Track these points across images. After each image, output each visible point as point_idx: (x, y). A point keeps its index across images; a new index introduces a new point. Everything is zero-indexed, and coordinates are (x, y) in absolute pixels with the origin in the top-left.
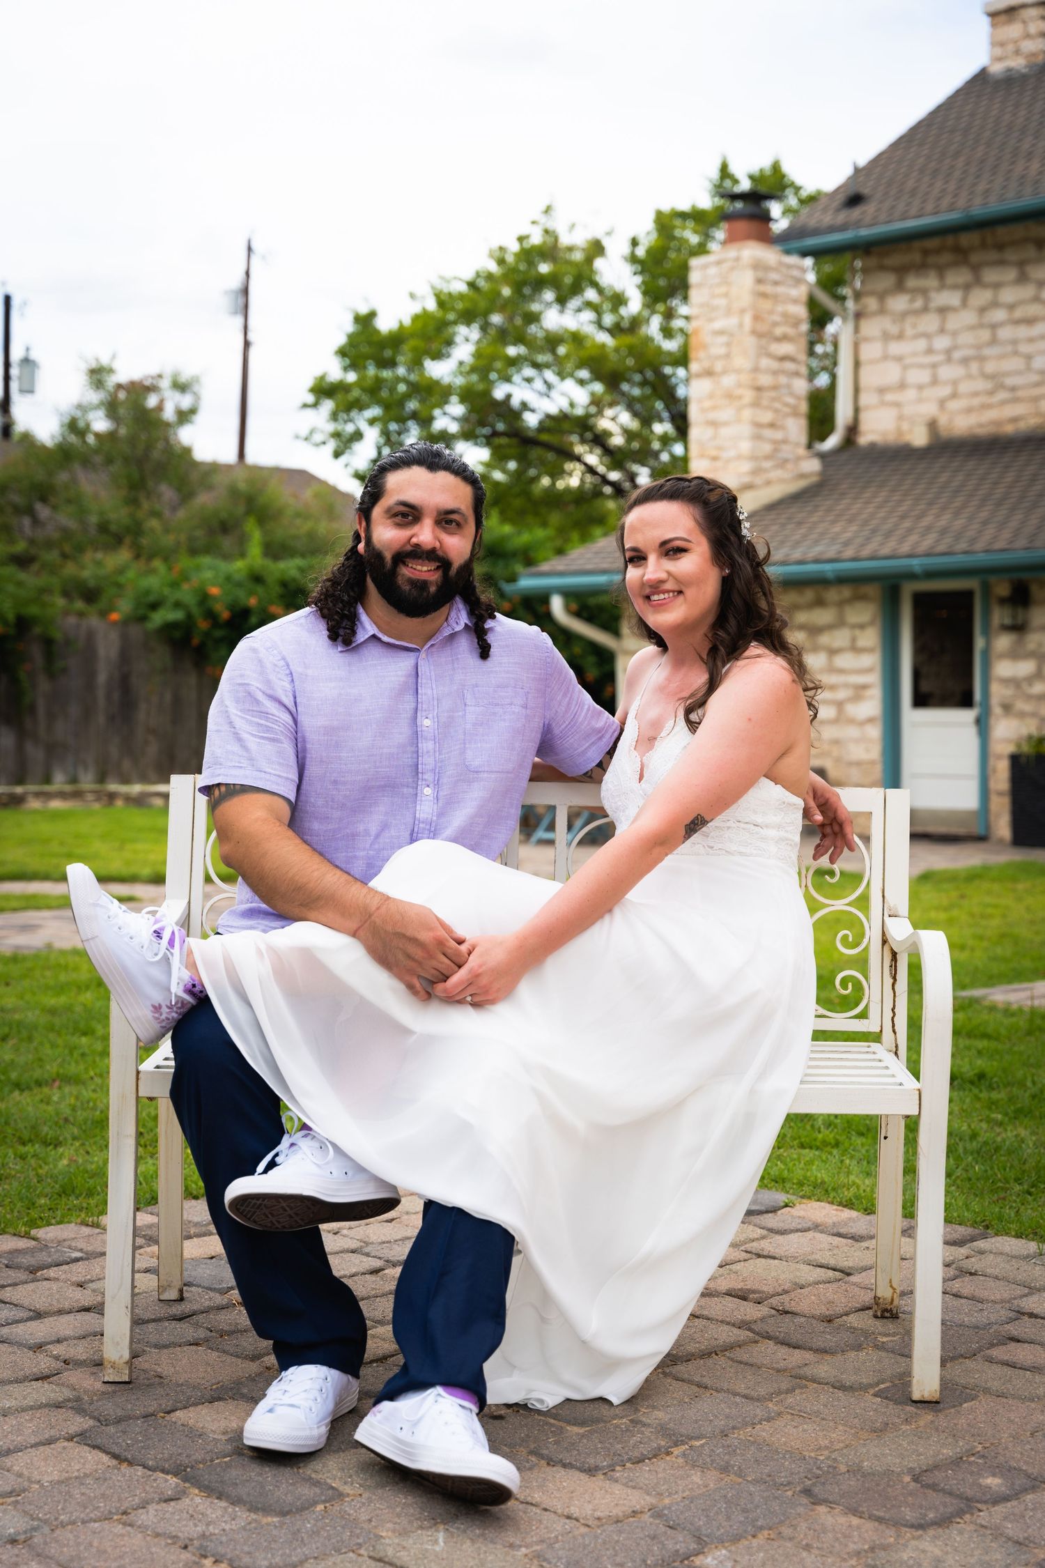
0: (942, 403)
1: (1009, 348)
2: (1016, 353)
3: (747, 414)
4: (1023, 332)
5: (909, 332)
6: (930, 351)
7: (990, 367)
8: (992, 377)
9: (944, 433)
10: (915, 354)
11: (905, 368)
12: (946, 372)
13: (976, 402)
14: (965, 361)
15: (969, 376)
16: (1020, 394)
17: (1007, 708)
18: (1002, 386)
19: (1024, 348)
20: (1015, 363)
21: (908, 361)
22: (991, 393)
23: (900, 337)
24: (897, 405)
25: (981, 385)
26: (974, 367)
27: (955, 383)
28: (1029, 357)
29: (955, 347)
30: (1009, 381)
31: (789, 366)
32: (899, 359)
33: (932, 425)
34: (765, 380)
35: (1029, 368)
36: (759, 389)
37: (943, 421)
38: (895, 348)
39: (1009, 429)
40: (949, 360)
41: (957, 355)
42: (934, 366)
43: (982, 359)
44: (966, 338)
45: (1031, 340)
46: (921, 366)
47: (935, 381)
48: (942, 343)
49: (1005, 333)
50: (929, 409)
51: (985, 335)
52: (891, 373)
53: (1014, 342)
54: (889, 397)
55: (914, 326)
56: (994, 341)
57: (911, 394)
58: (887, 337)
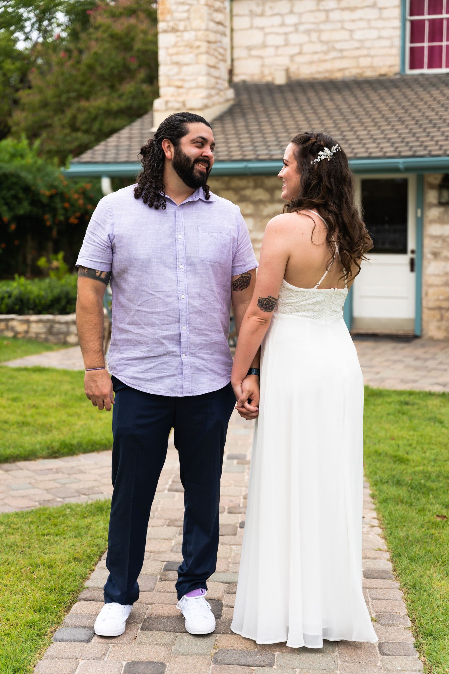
0: (292, 58)
1: (339, 25)
2: (343, 28)
3: (204, 58)
4: (347, 15)
5: (268, 12)
6: (283, 25)
7: (325, 37)
8: (327, 43)
9: (294, 77)
10: (273, 26)
11: (266, 34)
12: (294, 38)
13: (316, 57)
14: (308, 32)
15: (311, 42)
16: (345, 54)
17: (436, 255)
18: (334, 49)
19: (347, 26)
20: (344, 35)
21: (267, 30)
22: (326, 53)
23: (262, 15)
24: (261, 57)
25: (319, 47)
26: (314, 36)
27: (301, 45)
28: (351, 31)
29: (301, 23)
30: (338, 46)
31: (220, 28)
32: (262, 29)
33: (287, 70)
34: (212, 37)
35: (352, 39)
36: (209, 42)
37: (293, 68)
38: (258, 22)
39: (339, 76)
40: (296, 31)
41: (302, 28)
42: (286, 34)
43: (320, 31)
44: (308, 18)
45: (353, 21)
46: (277, 34)
47: (287, 44)
48: (291, 20)
49: (335, 16)
50: (285, 61)
51: (322, 16)
52: (256, 38)
53: (342, 21)
54: (254, 52)
55: (271, 8)
56: (327, 20)
57: (270, 51)
58: (252, 14)
